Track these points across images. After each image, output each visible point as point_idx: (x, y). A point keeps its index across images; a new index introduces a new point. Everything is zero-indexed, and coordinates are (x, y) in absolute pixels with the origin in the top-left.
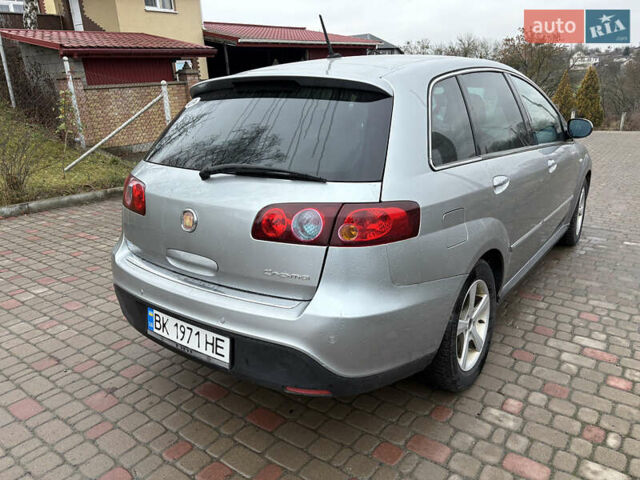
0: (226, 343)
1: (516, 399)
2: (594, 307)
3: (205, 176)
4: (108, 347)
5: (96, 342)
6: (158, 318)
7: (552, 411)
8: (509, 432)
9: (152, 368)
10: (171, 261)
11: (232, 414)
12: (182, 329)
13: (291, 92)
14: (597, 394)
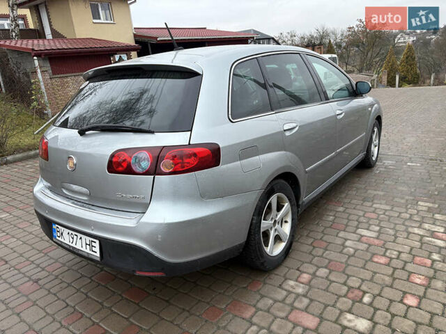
0: (97, 244)
1: (308, 273)
2: (376, 209)
3: (82, 133)
4: (40, 251)
5: (33, 248)
6: (58, 230)
7: (330, 280)
8: (298, 295)
9: (67, 264)
10: (64, 191)
11: (114, 292)
12: (72, 236)
13: (139, 75)
14: (364, 268)
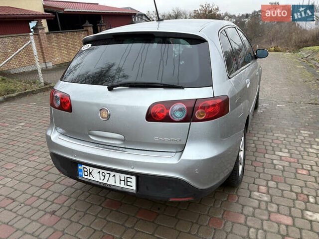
0: (134, 179)
1: (263, 186)
2: (277, 137)
3: (110, 89)
4: (41, 187)
5: (32, 185)
6: (85, 170)
7: (281, 189)
8: (267, 202)
9: (72, 196)
10: (91, 137)
11: (128, 215)
12: (104, 174)
14: (296, 178)
